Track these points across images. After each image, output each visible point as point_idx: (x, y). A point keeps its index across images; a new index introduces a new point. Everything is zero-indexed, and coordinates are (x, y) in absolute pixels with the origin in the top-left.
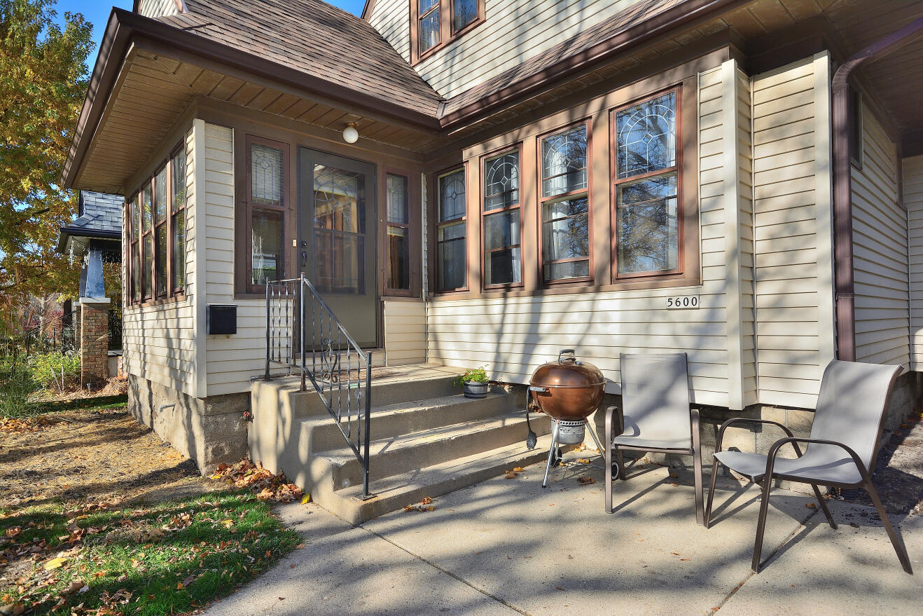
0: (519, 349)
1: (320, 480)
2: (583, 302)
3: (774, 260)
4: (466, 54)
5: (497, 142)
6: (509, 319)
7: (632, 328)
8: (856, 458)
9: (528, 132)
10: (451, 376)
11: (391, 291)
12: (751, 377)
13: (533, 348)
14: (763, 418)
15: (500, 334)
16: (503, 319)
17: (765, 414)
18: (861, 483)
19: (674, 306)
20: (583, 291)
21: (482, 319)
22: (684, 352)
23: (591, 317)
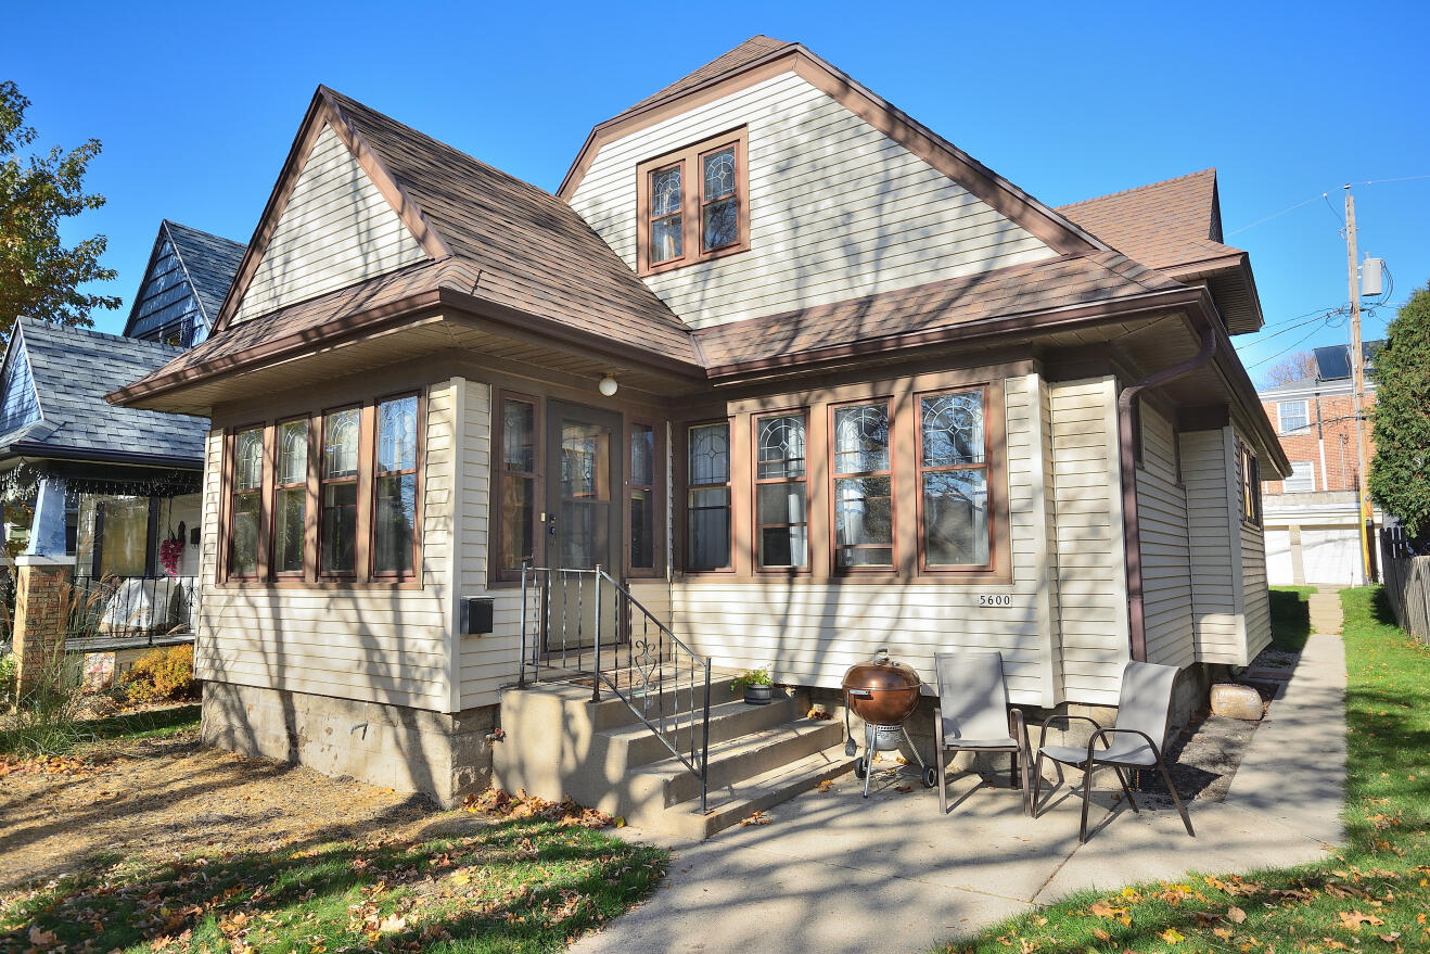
0: (810, 645)
1: (647, 799)
2: (890, 595)
3: (1081, 561)
4: (726, 280)
5: (780, 401)
6: (796, 609)
7: (949, 625)
8: (1152, 745)
9: (819, 397)
10: (726, 679)
11: (634, 571)
12: (1060, 677)
13: (828, 645)
14: (1069, 715)
15: (783, 625)
16: (788, 609)
17: (1071, 711)
18: (1155, 765)
19: (986, 604)
20: (890, 583)
21: (760, 608)
22: (996, 650)
23: (900, 612)
